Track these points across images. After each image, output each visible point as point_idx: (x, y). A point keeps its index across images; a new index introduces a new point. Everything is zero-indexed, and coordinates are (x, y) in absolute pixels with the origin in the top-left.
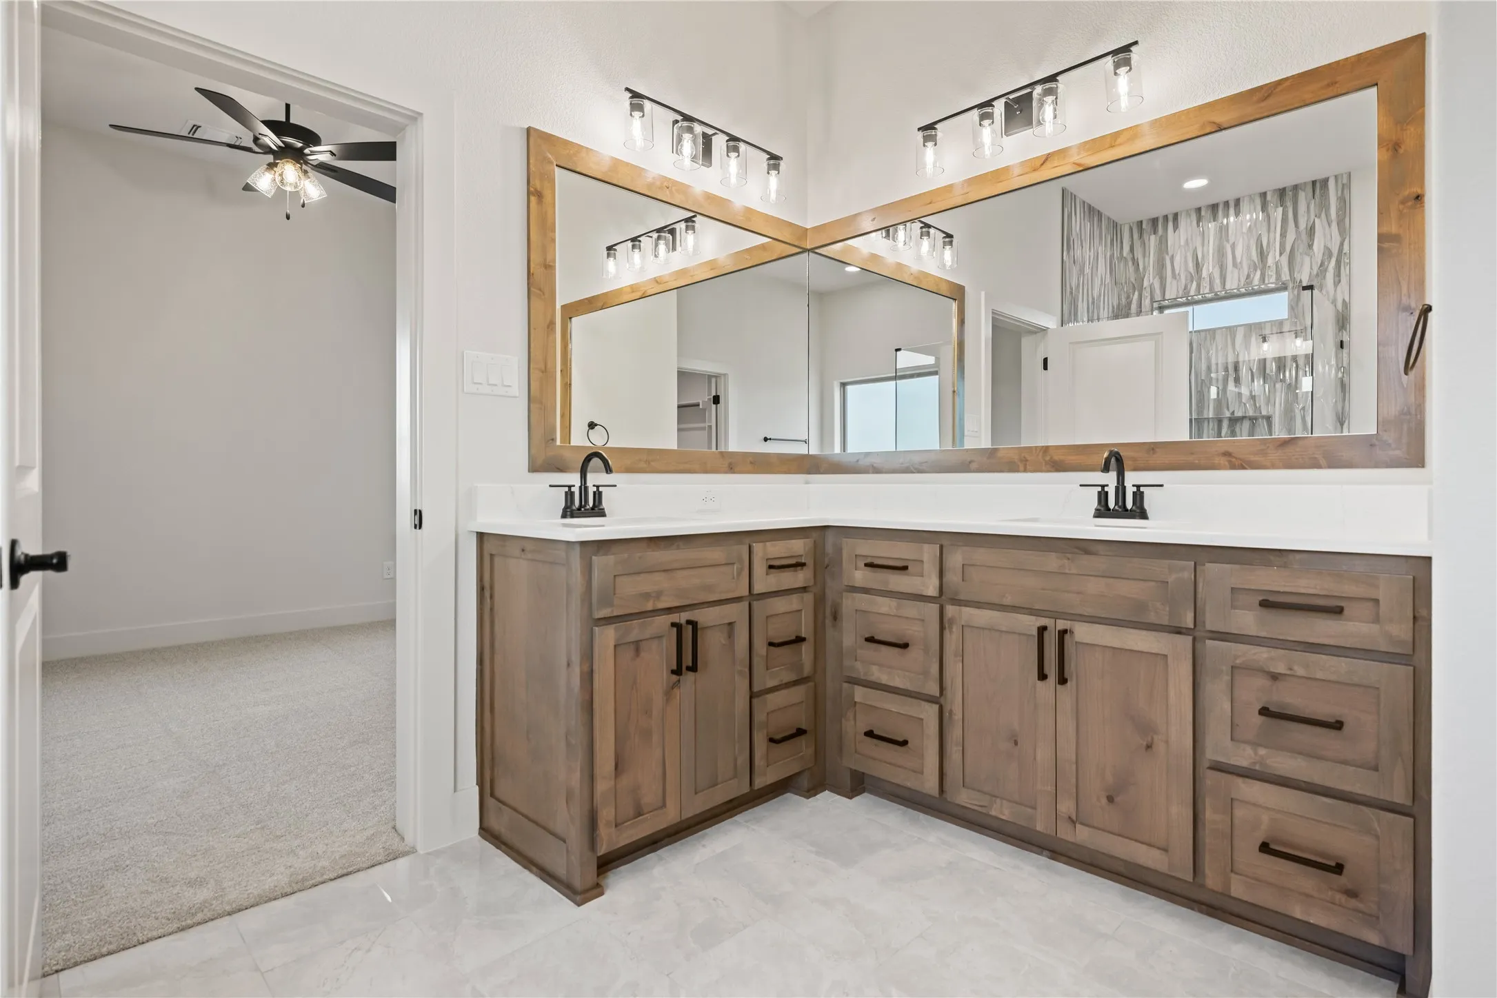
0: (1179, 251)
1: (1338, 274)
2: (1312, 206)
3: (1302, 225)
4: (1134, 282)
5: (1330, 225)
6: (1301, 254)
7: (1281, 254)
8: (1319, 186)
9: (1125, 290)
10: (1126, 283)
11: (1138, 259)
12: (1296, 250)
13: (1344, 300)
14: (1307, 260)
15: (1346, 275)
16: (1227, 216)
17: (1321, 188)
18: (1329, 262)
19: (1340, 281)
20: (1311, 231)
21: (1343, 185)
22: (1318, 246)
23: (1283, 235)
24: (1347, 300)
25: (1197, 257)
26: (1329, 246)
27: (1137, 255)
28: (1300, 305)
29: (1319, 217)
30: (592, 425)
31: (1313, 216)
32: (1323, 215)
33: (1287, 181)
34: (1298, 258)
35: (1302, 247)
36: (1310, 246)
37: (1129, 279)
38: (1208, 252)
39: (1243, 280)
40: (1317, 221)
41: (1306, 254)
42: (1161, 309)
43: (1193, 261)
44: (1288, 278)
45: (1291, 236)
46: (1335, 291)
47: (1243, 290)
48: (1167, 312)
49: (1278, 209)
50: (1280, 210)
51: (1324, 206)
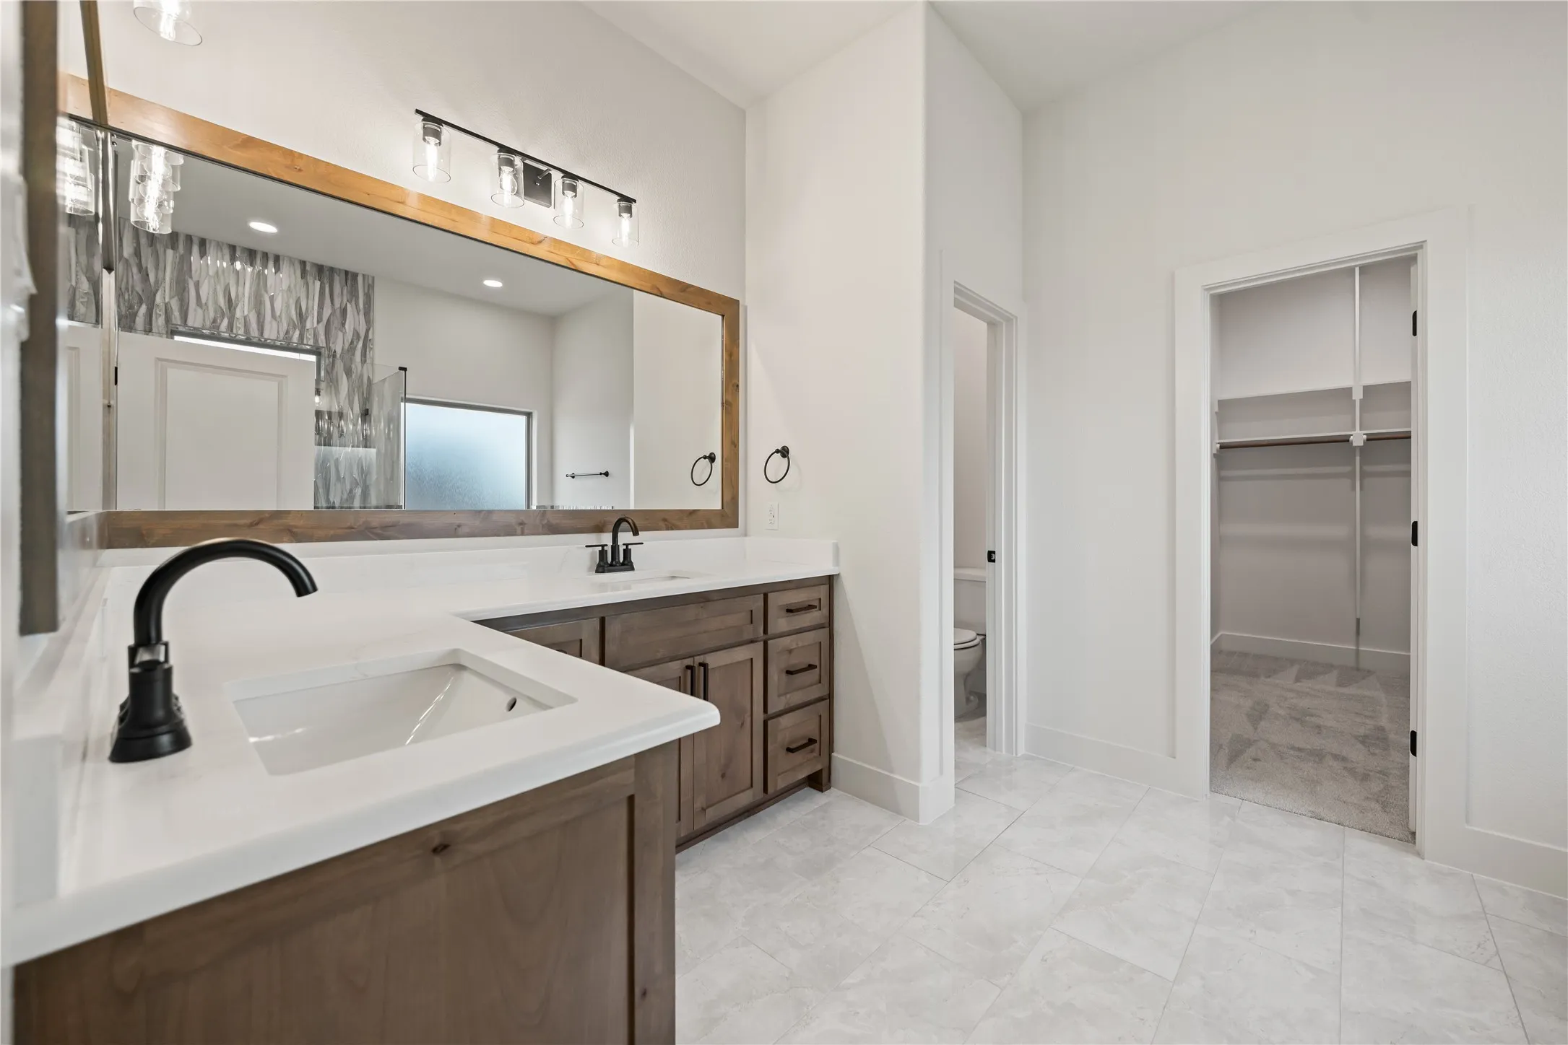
0: (206, 281)
1: (364, 355)
2: (345, 292)
3: (337, 305)
4: (140, 293)
5: (358, 313)
6: (336, 328)
7: (318, 322)
8: (350, 277)
9: (126, 297)
10: (127, 289)
11: (147, 268)
12: (331, 323)
13: (369, 377)
14: (340, 334)
15: (370, 358)
16: (265, 266)
17: (352, 280)
18: (357, 343)
19: (365, 361)
20: (344, 312)
21: (369, 285)
22: (349, 326)
23: (321, 306)
24: (371, 377)
25: (230, 294)
26: (357, 329)
27: (147, 263)
28: (334, 372)
29: (350, 303)
30: (784, 452)
31: (345, 301)
32: (353, 302)
33: (328, 261)
34: (333, 331)
35: (336, 323)
36: (343, 324)
37: (133, 287)
38: (244, 294)
39: (282, 335)
40: (349, 305)
41: (340, 329)
42: (173, 333)
43: (225, 297)
44: (324, 345)
45: (327, 312)
46: (362, 367)
47: (278, 343)
48: (177, 338)
49: (316, 282)
50: (318, 283)
51: (353, 294)
